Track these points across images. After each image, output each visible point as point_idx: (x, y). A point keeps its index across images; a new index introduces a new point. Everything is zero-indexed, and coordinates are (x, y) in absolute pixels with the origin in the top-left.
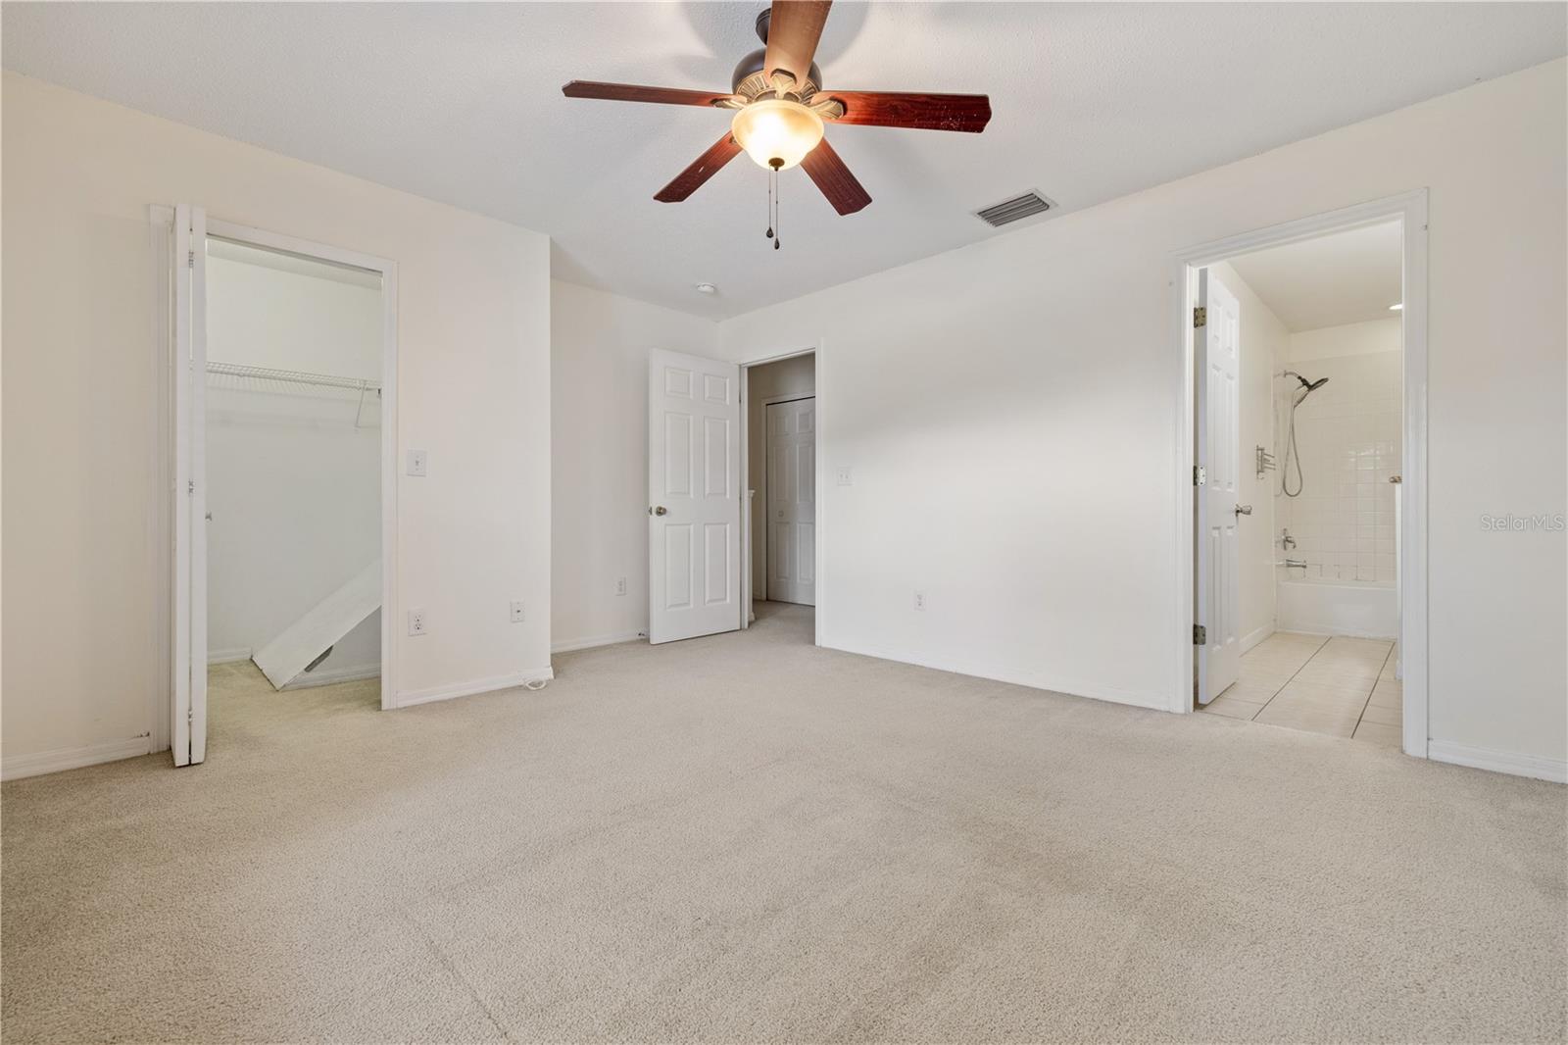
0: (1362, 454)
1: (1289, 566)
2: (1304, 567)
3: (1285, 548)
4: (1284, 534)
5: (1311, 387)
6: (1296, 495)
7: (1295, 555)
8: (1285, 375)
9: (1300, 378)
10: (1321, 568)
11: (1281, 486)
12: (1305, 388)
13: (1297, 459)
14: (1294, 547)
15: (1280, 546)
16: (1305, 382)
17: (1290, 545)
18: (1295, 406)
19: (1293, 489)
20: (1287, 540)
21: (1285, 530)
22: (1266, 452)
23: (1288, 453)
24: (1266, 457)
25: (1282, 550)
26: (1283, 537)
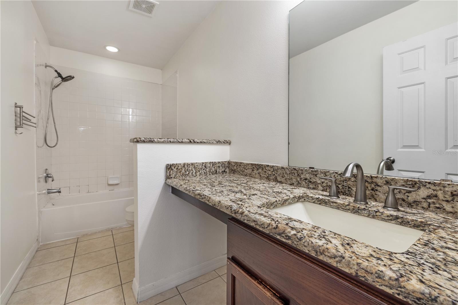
0: (85, 128)
1: (49, 193)
2: (60, 192)
3: (46, 182)
4: (46, 172)
5: (65, 80)
6: (54, 147)
7: (54, 185)
8: (46, 66)
9: (56, 71)
10: (69, 188)
11: (42, 141)
12: (60, 79)
13: (54, 123)
14: (53, 181)
15: (42, 180)
16: (60, 75)
17: (50, 179)
18: (53, 89)
19: (51, 143)
20: (48, 176)
21: (47, 169)
22: (24, 110)
23: (48, 119)
24: (24, 114)
25: (45, 183)
26: (45, 175)
